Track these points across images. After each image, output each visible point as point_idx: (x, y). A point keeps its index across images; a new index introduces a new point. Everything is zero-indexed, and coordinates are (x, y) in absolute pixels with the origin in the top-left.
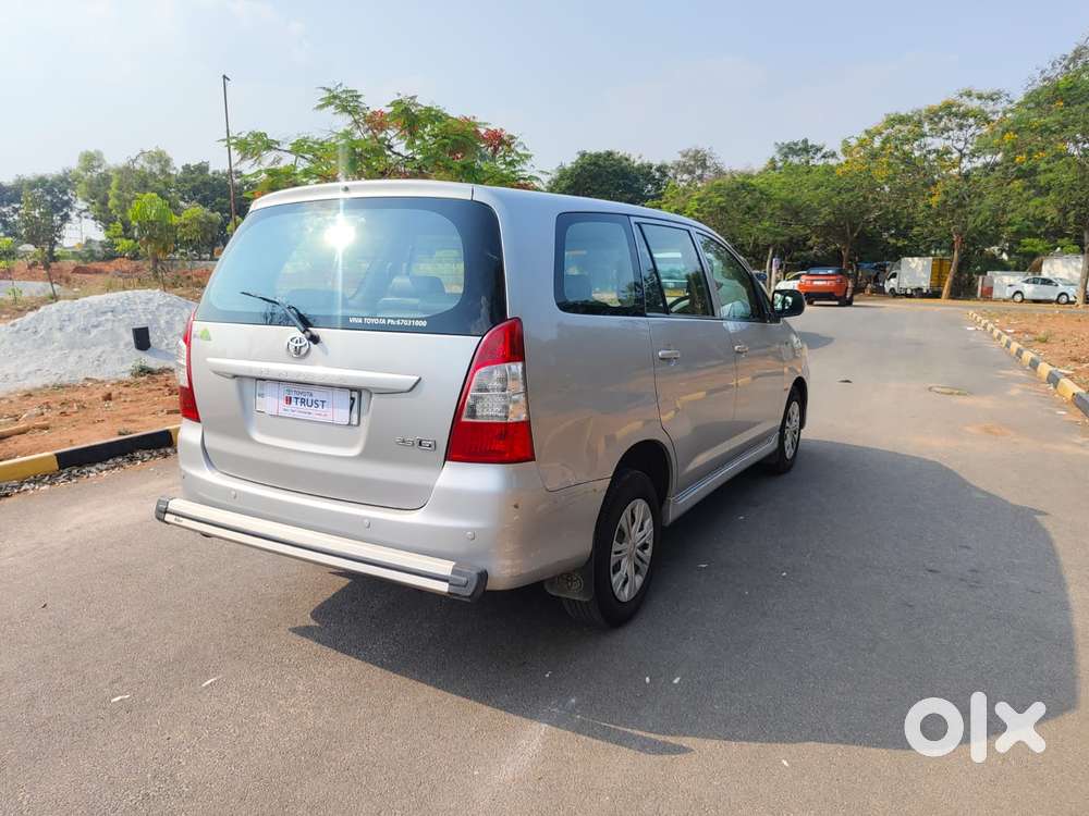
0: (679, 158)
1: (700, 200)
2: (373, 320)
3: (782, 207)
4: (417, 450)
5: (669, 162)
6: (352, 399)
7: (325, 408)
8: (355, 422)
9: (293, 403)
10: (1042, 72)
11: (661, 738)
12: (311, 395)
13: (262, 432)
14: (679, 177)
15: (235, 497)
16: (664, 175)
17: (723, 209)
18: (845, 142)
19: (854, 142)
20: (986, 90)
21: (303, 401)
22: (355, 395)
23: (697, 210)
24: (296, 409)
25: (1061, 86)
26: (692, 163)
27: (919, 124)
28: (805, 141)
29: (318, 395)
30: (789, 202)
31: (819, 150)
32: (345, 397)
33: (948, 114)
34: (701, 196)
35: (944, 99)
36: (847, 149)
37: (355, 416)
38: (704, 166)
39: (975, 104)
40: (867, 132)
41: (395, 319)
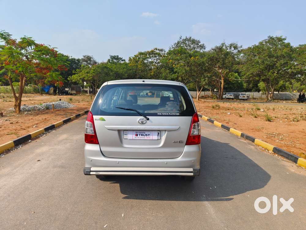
0: (83, 57)
1: (94, 70)
2: (165, 114)
3: (115, 73)
4: (178, 144)
5: (80, 58)
6: (158, 133)
7: (150, 136)
8: (159, 139)
9: (138, 136)
10: (172, 46)
11: (227, 198)
12: (145, 133)
13: (127, 144)
14: (83, 63)
15: (118, 163)
16: (79, 62)
17: (100, 73)
18: (130, 58)
19: (132, 58)
20: (160, 48)
21: (142, 135)
22: (159, 132)
23: (93, 73)
24: (139, 137)
25: (179, 50)
26: (87, 59)
27: (146, 55)
28: (118, 56)
29: (147, 133)
30: (117, 72)
31: (121, 59)
32: (156, 133)
33: (152, 53)
34: (94, 69)
35: (151, 50)
36: (130, 60)
37: (159, 137)
38: (90, 60)
39: (158, 51)
40: (135, 56)
41: (171, 113)
